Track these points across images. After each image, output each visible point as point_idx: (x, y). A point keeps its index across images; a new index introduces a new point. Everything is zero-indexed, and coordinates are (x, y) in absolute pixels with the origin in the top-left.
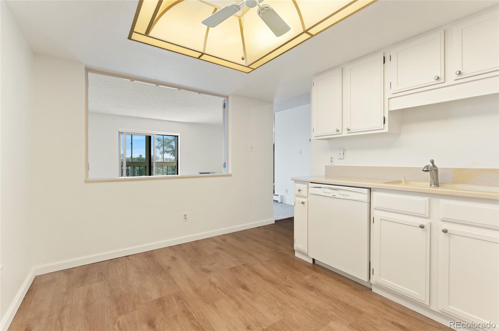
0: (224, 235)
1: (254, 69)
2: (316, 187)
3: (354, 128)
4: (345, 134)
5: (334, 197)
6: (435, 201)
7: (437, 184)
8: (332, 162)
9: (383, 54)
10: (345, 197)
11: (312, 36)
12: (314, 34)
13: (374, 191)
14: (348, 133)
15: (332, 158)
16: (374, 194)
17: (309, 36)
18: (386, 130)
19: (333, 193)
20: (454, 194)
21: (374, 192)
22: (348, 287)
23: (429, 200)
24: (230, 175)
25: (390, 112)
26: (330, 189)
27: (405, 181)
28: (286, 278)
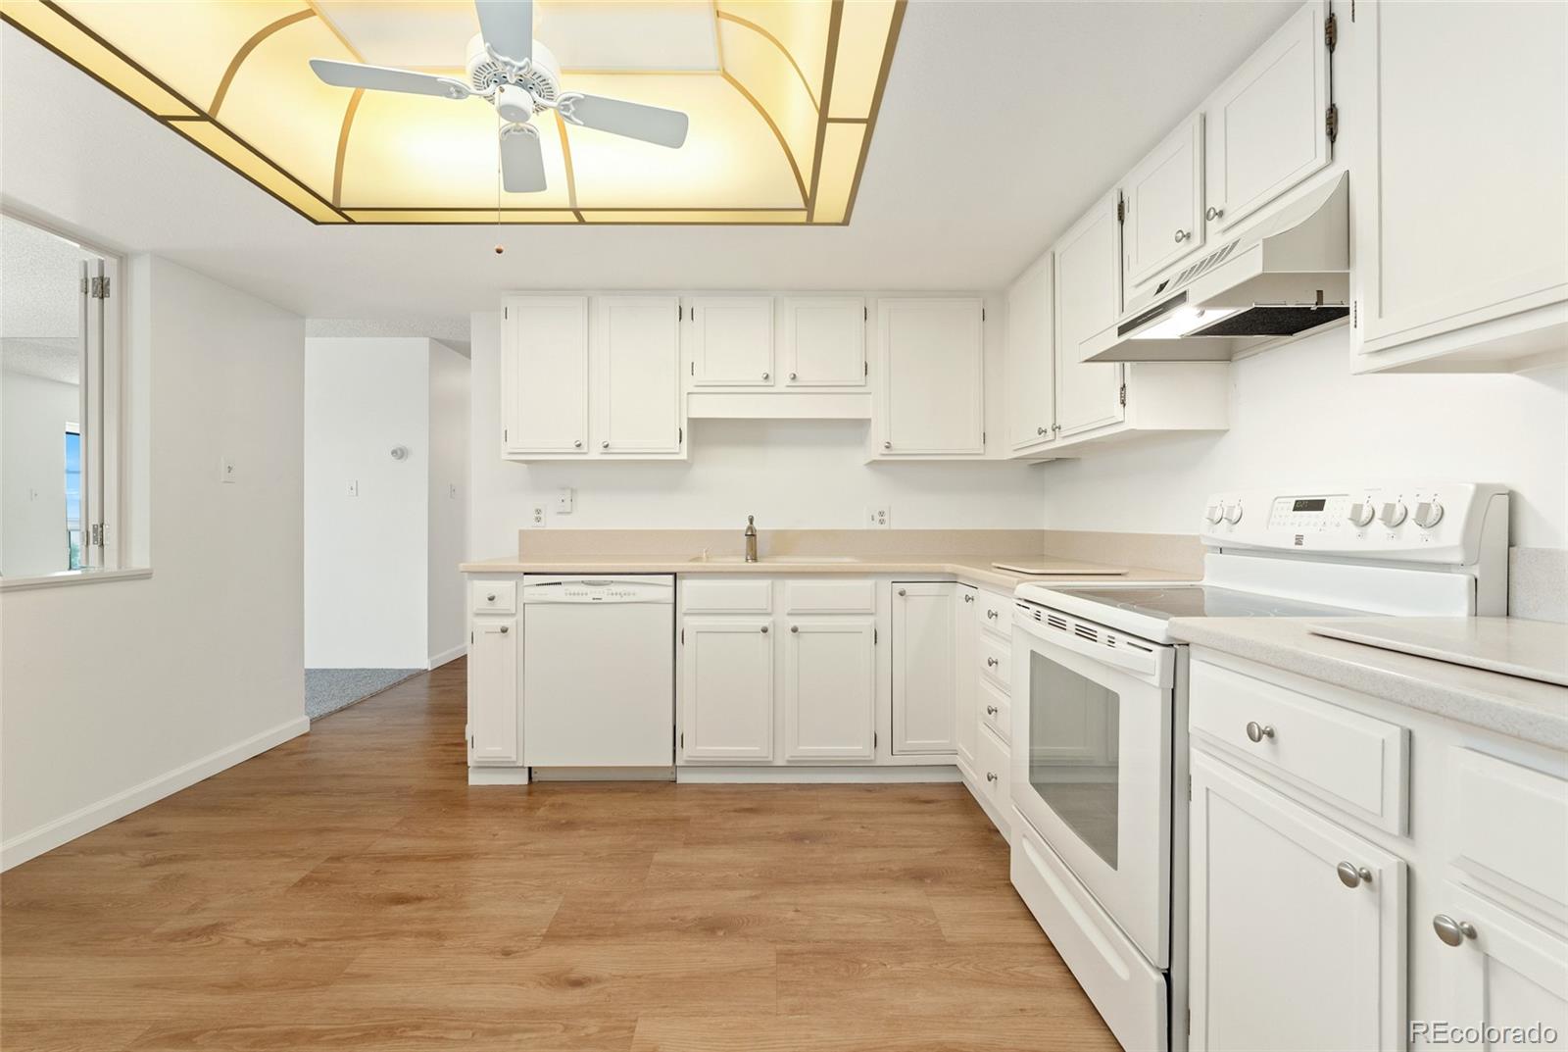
0: (121, 821)
1: (351, 222)
2: (543, 585)
3: (617, 444)
4: (595, 454)
5: (597, 602)
6: (779, 583)
7: (755, 559)
8: (538, 520)
9: (678, 301)
10: (626, 599)
11: (582, 222)
12: (587, 220)
13: (684, 578)
14: (602, 453)
15: (538, 511)
16: (685, 585)
17: (576, 220)
18: (684, 456)
19: (593, 593)
20: (807, 570)
21: (684, 581)
22: (635, 794)
23: (772, 583)
24: (145, 576)
25: (689, 419)
26: (587, 584)
27: (707, 557)
28: (494, 835)
